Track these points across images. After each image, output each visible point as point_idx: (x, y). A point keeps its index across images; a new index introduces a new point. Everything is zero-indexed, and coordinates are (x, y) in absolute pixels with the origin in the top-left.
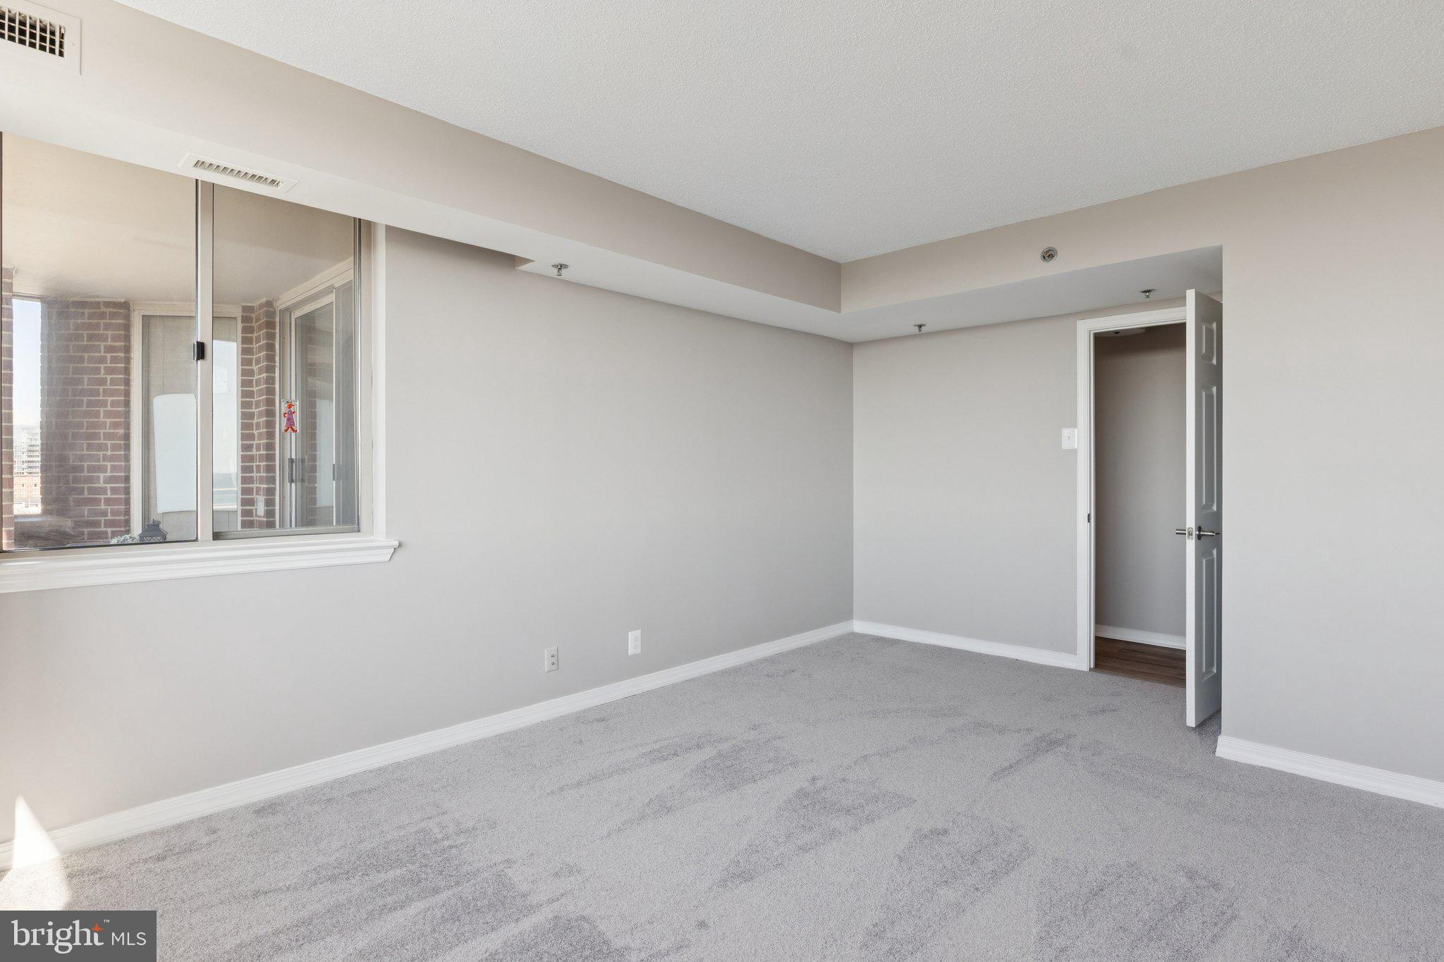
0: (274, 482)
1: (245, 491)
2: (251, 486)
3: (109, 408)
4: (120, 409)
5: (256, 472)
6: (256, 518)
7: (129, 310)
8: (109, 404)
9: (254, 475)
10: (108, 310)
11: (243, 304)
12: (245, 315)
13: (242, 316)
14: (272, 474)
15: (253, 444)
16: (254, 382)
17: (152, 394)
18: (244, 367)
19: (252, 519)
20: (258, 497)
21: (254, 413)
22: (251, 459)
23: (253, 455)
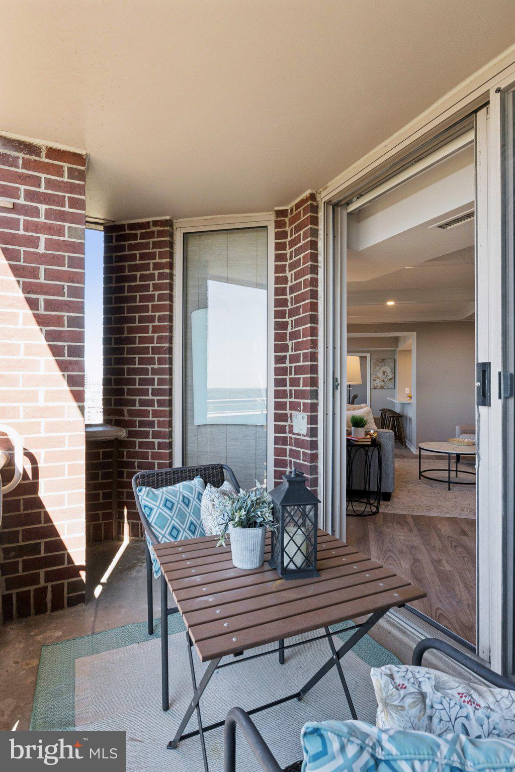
0: (316, 397)
1: (278, 406)
2: (284, 400)
3: (156, 323)
4: (165, 324)
5: (290, 386)
6: (291, 435)
7: (173, 229)
8: (157, 319)
9: (288, 388)
10: (155, 229)
11: (276, 209)
12: (279, 219)
13: (276, 221)
14: (315, 388)
15: (286, 356)
16: (288, 290)
17: (189, 309)
18: (277, 275)
19: (284, 435)
20: (293, 412)
21: (287, 322)
22: (284, 371)
23: (286, 368)
